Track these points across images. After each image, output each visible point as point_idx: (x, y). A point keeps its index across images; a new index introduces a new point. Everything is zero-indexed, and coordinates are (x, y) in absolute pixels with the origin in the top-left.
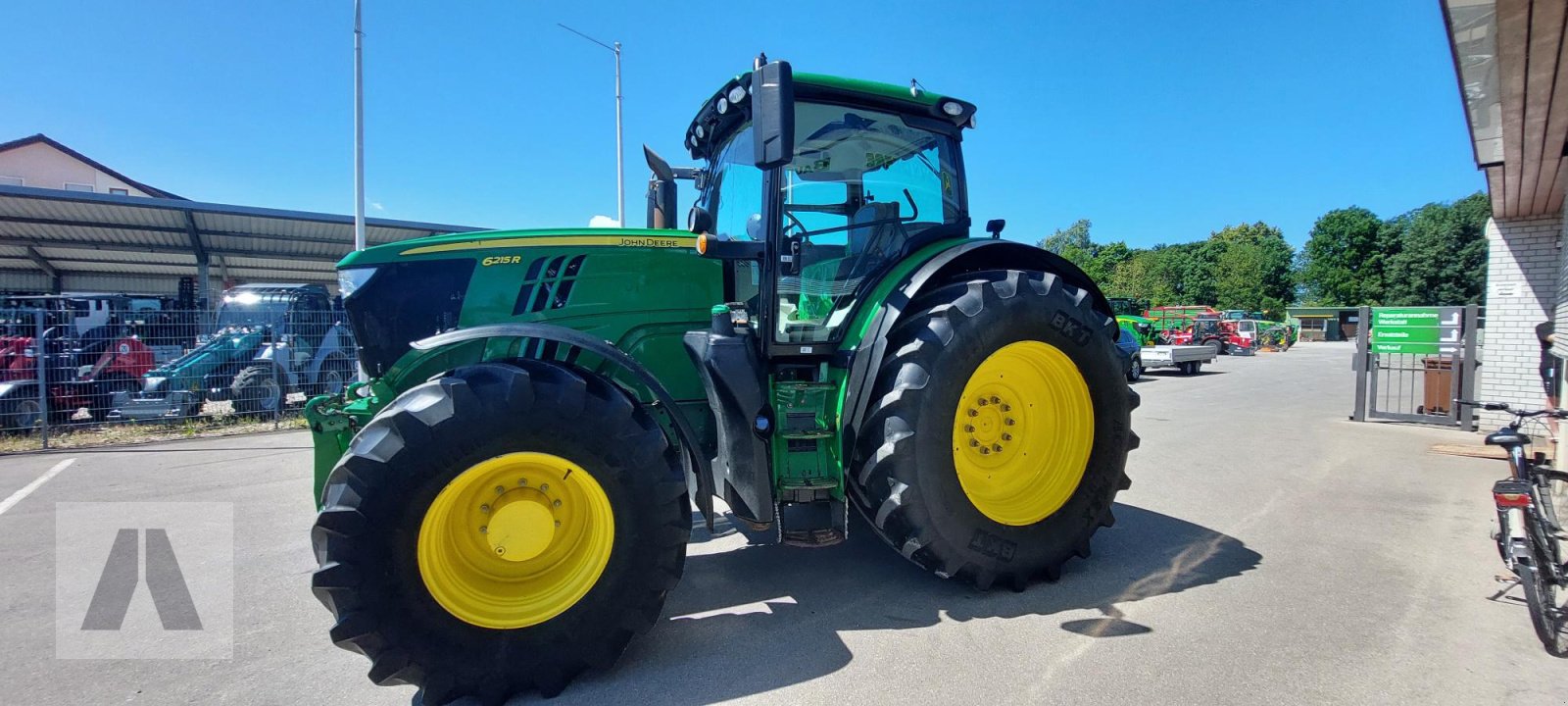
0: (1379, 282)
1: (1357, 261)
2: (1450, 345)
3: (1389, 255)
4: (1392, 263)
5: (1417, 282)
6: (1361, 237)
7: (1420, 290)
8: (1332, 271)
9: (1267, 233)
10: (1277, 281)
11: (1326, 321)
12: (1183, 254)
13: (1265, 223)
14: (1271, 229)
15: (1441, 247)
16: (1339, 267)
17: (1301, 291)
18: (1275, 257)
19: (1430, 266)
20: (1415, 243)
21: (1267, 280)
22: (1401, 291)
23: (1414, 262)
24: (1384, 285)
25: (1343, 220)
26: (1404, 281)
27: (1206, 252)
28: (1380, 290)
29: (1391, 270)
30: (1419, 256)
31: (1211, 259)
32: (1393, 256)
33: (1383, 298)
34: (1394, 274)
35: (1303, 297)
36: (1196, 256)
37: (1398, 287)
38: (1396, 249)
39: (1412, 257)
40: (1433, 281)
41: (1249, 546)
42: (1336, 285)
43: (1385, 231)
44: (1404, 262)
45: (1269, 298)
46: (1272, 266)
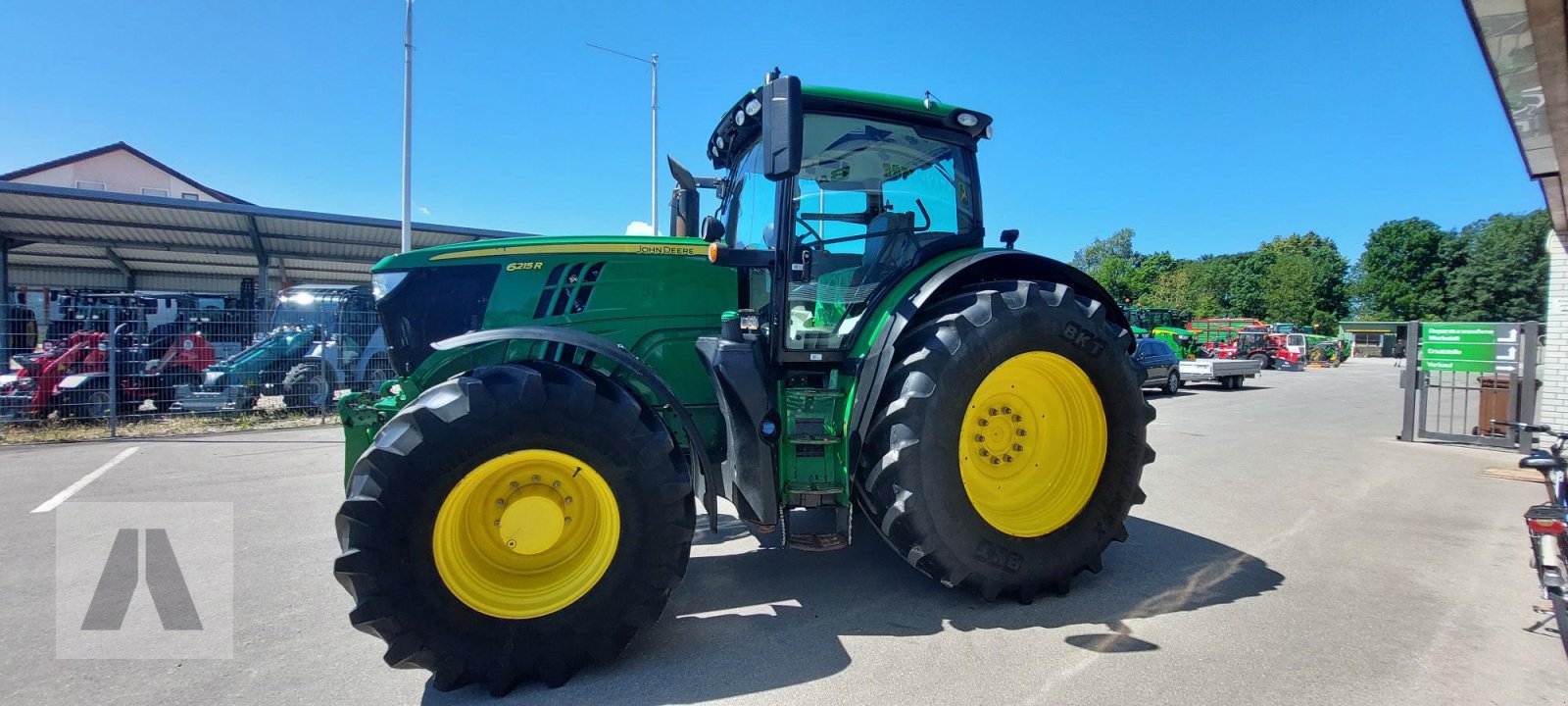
0: (1441, 297)
1: (1414, 276)
2: (1508, 363)
3: (1452, 269)
4: (1455, 276)
5: (1483, 296)
6: (1421, 249)
7: (1487, 305)
8: (1389, 284)
9: (1319, 244)
10: (1329, 295)
11: (1382, 336)
12: (1230, 265)
13: (1317, 233)
14: (1323, 240)
15: (1511, 259)
16: (1396, 281)
17: (1357, 306)
18: (1327, 268)
19: (1499, 280)
20: (1482, 255)
21: (1319, 293)
22: (1465, 305)
23: (1481, 276)
24: (1446, 300)
25: (1400, 231)
26: (1469, 295)
27: (1253, 264)
28: (1442, 305)
29: (1455, 283)
30: (1487, 269)
31: (1257, 271)
32: (1457, 270)
33: (1446, 313)
34: (1457, 288)
35: (1358, 312)
36: (1243, 268)
37: (1462, 302)
38: (1460, 262)
39: (1479, 270)
40: (1502, 296)
41: (1273, 565)
42: (1393, 299)
43: (1448, 243)
44: (1469, 276)
45: (1321, 312)
46: (1325, 278)
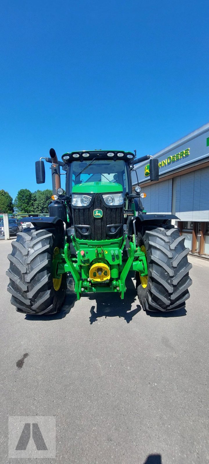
0: (33, 208)
1: (28, 203)
3: (34, 202)
5: (40, 208)
6: (28, 197)
7: (41, 210)
8: (23, 205)
9: (5, 193)
10: (10, 207)
13: (4, 190)
15: (44, 200)
17: (16, 209)
18: (9, 200)
19: (42, 205)
20: (39, 199)
21: (8, 206)
22: (37, 210)
25: (24, 192)
26: (38, 208)
28: (33, 210)
29: (35, 205)
30: (40, 202)
34: (36, 206)
35: (16, 211)
37: (37, 209)
38: (35, 200)
40: (43, 208)
42: (25, 208)
43: (33, 196)
44: (37, 203)
45: (10, 211)
46: (9, 202)
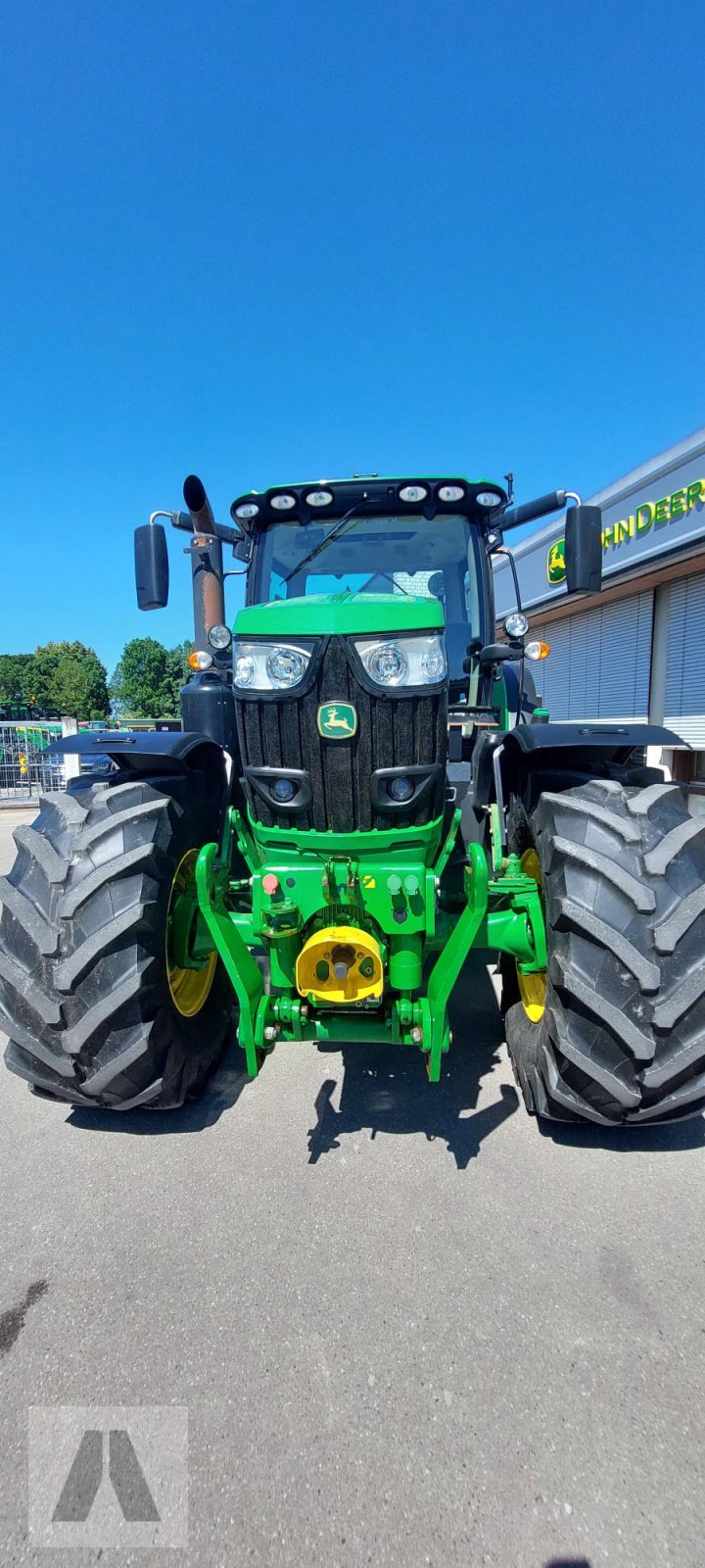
1: (154, 683)
3: (175, 679)
4: (178, 685)
6: (156, 663)
8: (139, 689)
9: (84, 651)
10: (99, 696)
11: (147, 730)
12: (17, 666)
13: (82, 643)
14: (87, 649)
16: (144, 686)
17: (118, 705)
18: (95, 674)
21: (92, 694)
25: (142, 647)
27: (40, 665)
31: (44, 673)
32: (178, 681)
35: (118, 710)
36: (31, 669)
38: (177, 675)
42: (144, 701)
43: (170, 660)
46: (94, 682)
